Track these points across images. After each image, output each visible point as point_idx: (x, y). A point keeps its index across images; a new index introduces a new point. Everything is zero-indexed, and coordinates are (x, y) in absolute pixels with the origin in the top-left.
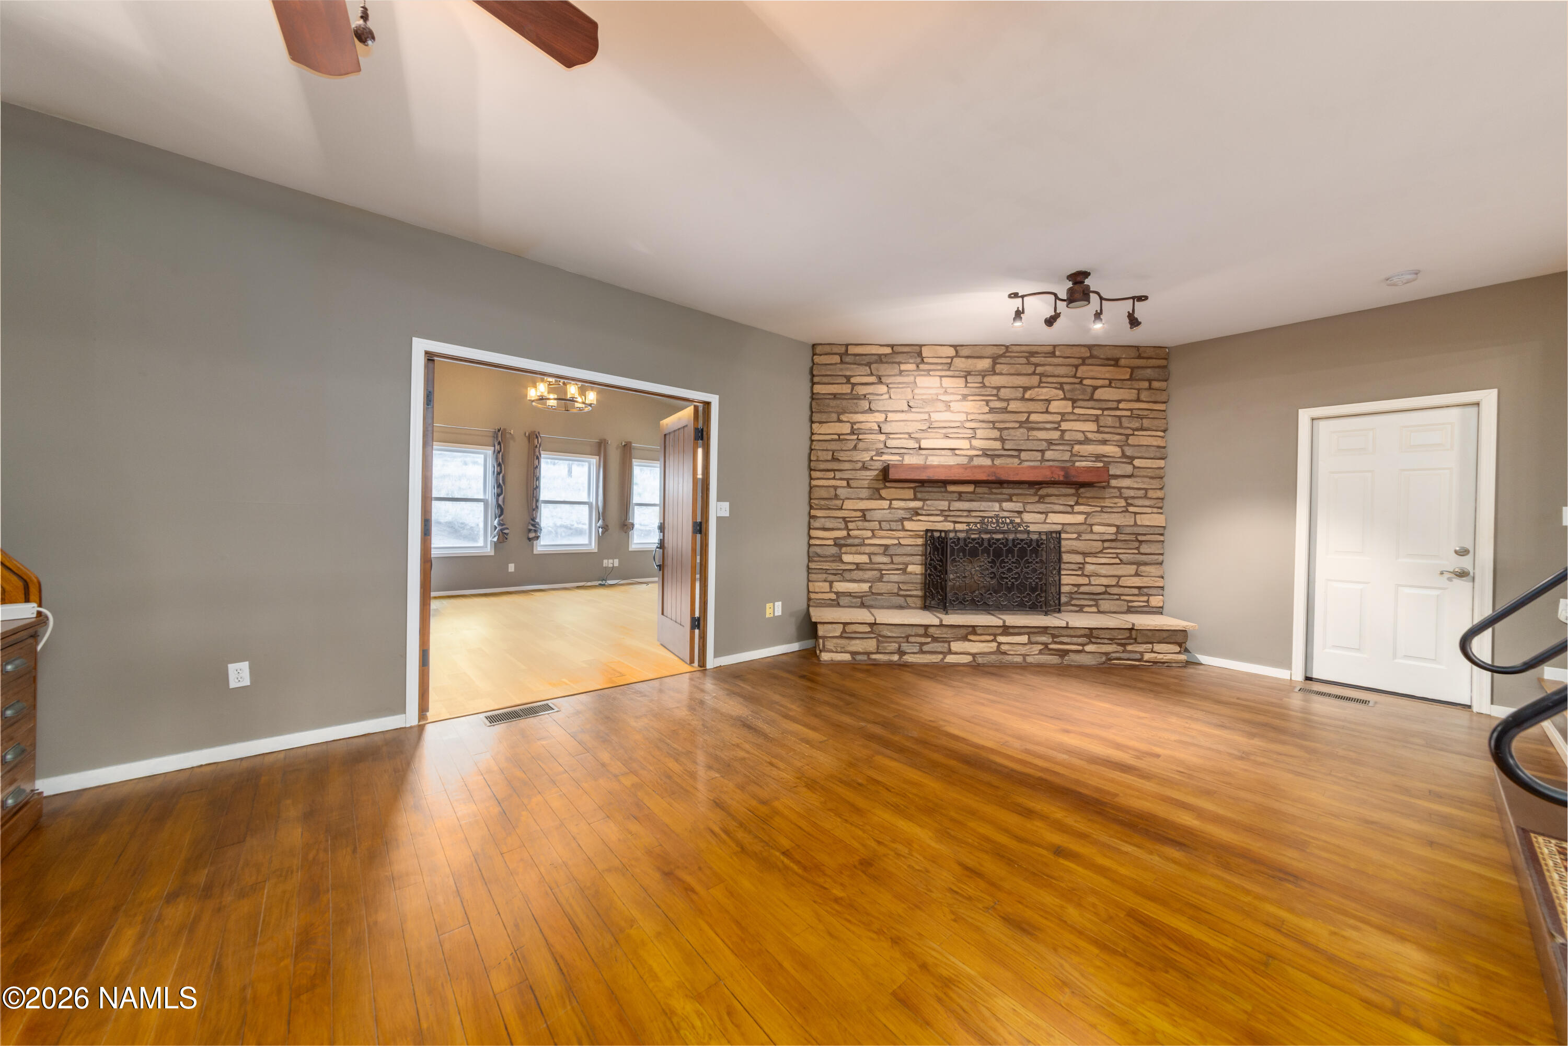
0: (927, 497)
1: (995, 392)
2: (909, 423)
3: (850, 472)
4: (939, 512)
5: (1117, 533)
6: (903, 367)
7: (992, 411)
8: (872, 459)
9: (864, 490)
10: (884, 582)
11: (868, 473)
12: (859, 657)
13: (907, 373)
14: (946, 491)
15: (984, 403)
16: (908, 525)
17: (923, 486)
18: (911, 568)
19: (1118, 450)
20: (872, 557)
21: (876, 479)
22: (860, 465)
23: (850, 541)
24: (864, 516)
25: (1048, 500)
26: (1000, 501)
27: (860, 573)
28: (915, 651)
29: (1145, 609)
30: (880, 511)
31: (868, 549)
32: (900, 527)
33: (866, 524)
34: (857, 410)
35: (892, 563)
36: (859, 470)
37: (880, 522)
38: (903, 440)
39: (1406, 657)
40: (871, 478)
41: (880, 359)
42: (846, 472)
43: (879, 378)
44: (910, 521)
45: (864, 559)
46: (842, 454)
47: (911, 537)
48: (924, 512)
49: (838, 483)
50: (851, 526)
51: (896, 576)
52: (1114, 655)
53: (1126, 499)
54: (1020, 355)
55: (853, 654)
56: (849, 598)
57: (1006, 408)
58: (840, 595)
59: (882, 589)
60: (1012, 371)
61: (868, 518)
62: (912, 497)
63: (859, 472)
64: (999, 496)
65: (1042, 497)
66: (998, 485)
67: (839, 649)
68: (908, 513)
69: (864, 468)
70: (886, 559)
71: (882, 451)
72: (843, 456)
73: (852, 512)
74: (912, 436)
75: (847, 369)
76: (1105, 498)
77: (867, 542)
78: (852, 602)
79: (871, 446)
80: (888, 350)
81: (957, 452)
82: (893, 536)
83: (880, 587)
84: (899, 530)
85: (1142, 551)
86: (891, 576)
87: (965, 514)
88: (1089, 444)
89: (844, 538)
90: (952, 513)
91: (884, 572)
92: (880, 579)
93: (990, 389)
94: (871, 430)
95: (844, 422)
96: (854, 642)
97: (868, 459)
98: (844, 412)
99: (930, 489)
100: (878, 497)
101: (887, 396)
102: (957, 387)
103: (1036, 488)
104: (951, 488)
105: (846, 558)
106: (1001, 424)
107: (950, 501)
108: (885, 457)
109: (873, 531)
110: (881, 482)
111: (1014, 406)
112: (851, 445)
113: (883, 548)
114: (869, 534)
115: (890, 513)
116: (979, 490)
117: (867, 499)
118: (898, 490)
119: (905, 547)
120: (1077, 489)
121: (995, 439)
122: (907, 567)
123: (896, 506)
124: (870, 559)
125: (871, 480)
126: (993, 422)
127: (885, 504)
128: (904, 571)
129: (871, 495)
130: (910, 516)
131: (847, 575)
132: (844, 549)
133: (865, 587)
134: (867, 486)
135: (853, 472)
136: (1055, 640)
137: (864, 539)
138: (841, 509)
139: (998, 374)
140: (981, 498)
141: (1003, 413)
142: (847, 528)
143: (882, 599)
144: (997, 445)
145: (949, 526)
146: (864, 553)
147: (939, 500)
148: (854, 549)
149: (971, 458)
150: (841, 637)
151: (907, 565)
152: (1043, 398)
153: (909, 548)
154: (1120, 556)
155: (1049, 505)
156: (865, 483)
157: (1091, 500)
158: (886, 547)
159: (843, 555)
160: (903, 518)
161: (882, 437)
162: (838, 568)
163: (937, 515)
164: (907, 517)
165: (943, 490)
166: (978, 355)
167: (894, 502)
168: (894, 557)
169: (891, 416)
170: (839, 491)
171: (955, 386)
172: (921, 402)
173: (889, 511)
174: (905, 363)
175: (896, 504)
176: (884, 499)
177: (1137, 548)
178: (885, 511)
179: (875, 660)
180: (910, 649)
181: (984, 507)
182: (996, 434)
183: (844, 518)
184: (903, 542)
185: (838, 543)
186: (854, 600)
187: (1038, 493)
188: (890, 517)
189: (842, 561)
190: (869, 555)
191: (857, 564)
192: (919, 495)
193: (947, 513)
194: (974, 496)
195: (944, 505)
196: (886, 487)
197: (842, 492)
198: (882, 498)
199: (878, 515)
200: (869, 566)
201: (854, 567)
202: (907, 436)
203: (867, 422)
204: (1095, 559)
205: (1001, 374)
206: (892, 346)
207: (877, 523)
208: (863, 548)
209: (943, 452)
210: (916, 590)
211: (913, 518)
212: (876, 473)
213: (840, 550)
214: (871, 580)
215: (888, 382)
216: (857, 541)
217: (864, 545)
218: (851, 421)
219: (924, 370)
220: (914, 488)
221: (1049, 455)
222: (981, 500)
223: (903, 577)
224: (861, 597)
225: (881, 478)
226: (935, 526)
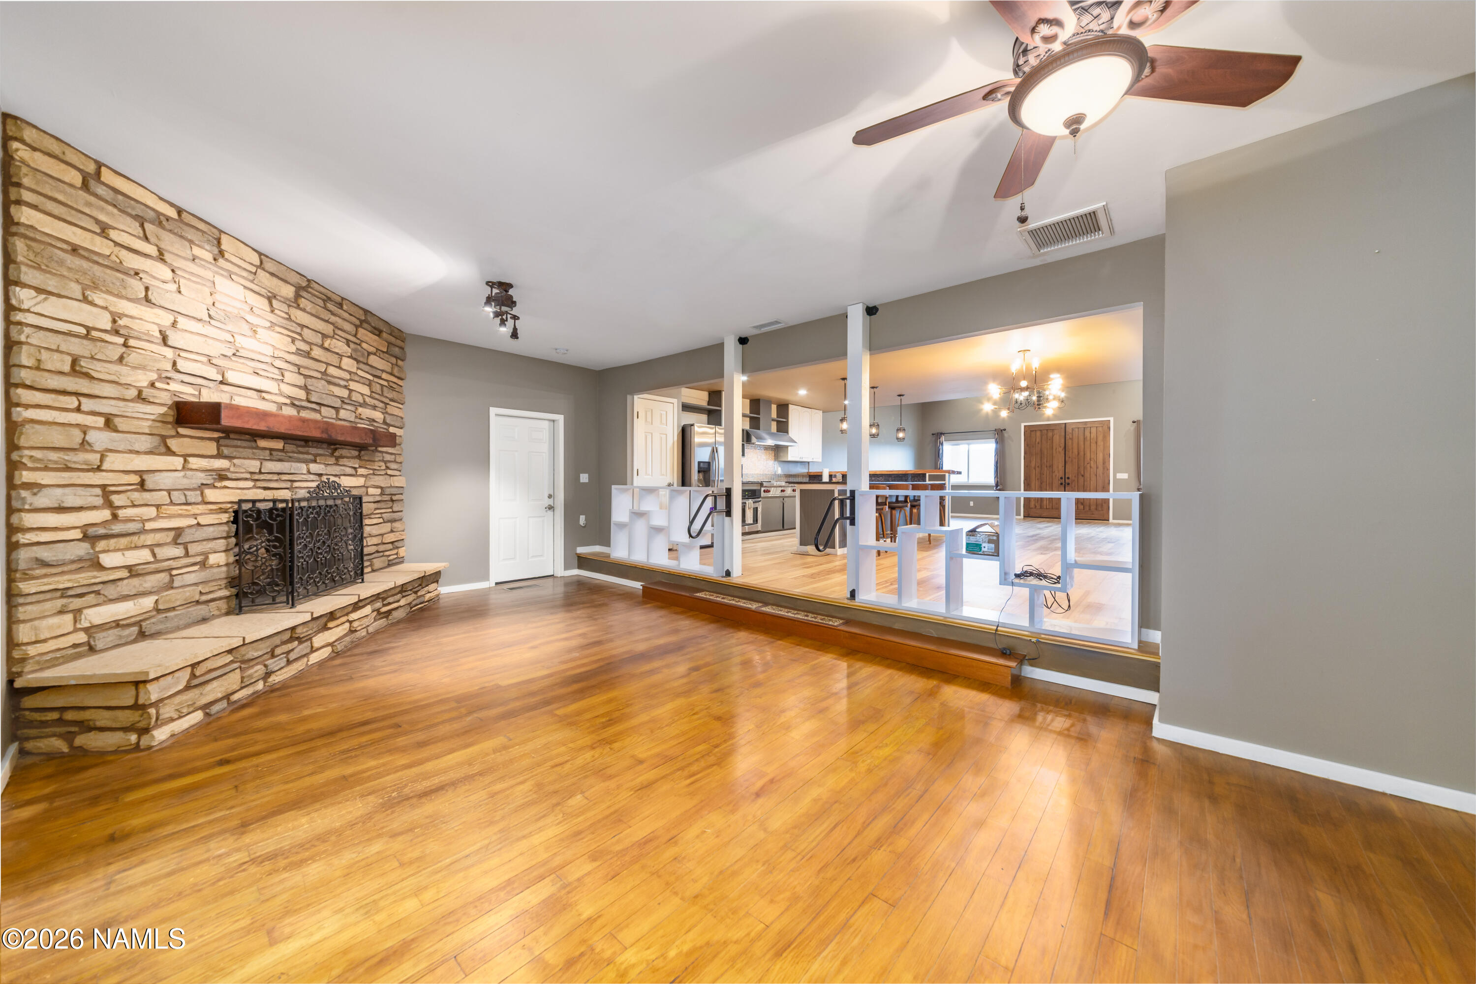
0: (234, 454)
1: (299, 330)
2: (211, 341)
3: (113, 402)
4: (248, 476)
5: (382, 494)
6: (197, 251)
7: (299, 352)
8: (152, 385)
9: (143, 437)
10: (176, 588)
11: (149, 409)
12: (215, 709)
13: (203, 263)
14: (257, 448)
15: (290, 340)
16: (211, 495)
17: (227, 437)
18: (213, 559)
19: (382, 416)
20: (157, 550)
21: (162, 420)
22: (133, 393)
23: (117, 528)
24: (142, 483)
25: (341, 462)
26: (306, 462)
27: (135, 581)
28: (283, 665)
29: (397, 561)
30: (169, 474)
31: (149, 539)
32: (200, 499)
33: (146, 495)
34: (124, 293)
35: (187, 555)
36: (131, 401)
37: (169, 492)
38: (199, 364)
39: (533, 557)
40: (152, 417)
41: (160, 220)
42: (104, 401)
43: (161, 253)
44: (211, 488)
45: (144, 555)
46: (98, 366)
47: (212, 512)
48: (233, 476)
49: (89, 420)
50: (117, 500)
51: (193, 575)
52: (414, 603)
53: (386, 462)
54: (321, 296)
55: (205, 707)
56: (116, 631)
57: (309, 353)
58: (93, 630)
59: (176, 600)
60: (314, 312)
61: (149, 484)
62: (215, 452)
63: (131, 404)
64: (306, 456)
65: (337, 458)
66: (303, 443)
67: (185, 711)
68: (210, 477)
69: (140, 397)
70: (178, 551)
71: (169, 375)
72: (98, 369)
73: (122, 475)
74: (214, 361)
75: (102, 209)
76: (374, 461)
77: (149, 526)
78: (120, 637)
79: (151, 364)
80: (172, 213)
81: (264, 395)
82: (188, 513)
83: (175, 597)
84: (198, 504)
85: (395, 509)
86: (185, 576)
87: (275, 477)
88: (365, 408)
89: (105, 523)
90: (262, 477)
91: (174, 572)
92: (170, 586)
93: (294, 325)
94: (148, 334)
95: (96, 305)
96: (209, 687)
97: (145, 384)
98: (95, 287)
99: (239, 443)
100: (163, 450)
101: (174, 287)
102: (262, 309)
103: (331, 449)
104: (262, 443)
105: (107, 560)
106: (306, 370)
107: (262, 460)
108: (174, 386)
109: (158, 507)
110: (170, 426)
111: (317, 353)
112: (115, 353)
113: (172, 534)
114: (152, 512)
115: (184, 477)
116: (289, 447)
117: (146, 453)
118: (195, 441)
119: (205, 528)
120: (360, 451)
121: (300, 387)
122: (207, 558)
123: (194, 467)
124: (154, 555)
125: (153, 420)
126: (298, 367)
127: (178, 462)
128: (203, 564)
129: (156, 447)
130: (212, 481)
131: (111, 591)
132: (101, 545)
133: (148, 603)
134: (147, 431)
135: (121, 404)
136: (384, 602)
137: (143, 521)
138: (99, 469)
139: (301, 309)
140: (290, 457)
141: (305, 357)
142: (109, 504)
143: (176, 616)
144: (302, 394)
145: (260, 494)
146: (143, 546)
147: (249, 458)
148: (124, 541)
149: (280, 406)
150: (188, 688)
151: (206, 555)
152: (337, 351)
153: (211, 529)
154: (384, 515)
155: (343, 468)
156: (145, 426)
157: (368, 463)
158: (178, 532)
159: (101, 556)
160: (202, 484)
161: (169, 353)
162: (93, 581)
163: (246, 479)
164: (209, 482)
165: (253, 444)
166: (283, 277)
167: (190, 459)
168: (190, 546)
169: (182, 322)
170: (92, 437)
171: (261, 307)
172: (222, 313)
173: (182, 473)
174: (198, 246)
175: (194, 462)
176: (173, 454)
177: (391, 508)
178: (176, 474)
179: (239, 700)
180: (277, 665)
181: (294, 469)
182: (300, 381)
183: (103, 487)
184: (203, 520)
185: (89, 536)
186: (127, 632)
187: (335, 454)
188: (185, 483)
189: (99, 567)
190: (152, 548)
191: (129, 568)
192: (226, 451)
193: (256, 477)
194: (282, 454)
195: (254, 465)
196: (178, 435)
197: (100, 439)
198: (169, 452)
199: (166, 480)
200: (153, 566)
201: (124, 573)
202: (205, 359)
203: (141, 319)
204: (370, 520)
205: (304, 310)
206: (180, 211)
207: (165, 493)
208: (143, 537)
209: (250, 393)
210: (220, 589)
211: (216, 484)
212: (163, 410)
213: (93, 547)
214: (155, 589)
215: (175, 264)
216: (132, 527)
217: (143, 531)
218: (111, 309)
219: (222, 268)
220: (217, 440)
221: (343, 414)
222: (290, 459)
223: (203, 574)
224: (139, 623)
225: (170, 419)
226: (246, 494)
